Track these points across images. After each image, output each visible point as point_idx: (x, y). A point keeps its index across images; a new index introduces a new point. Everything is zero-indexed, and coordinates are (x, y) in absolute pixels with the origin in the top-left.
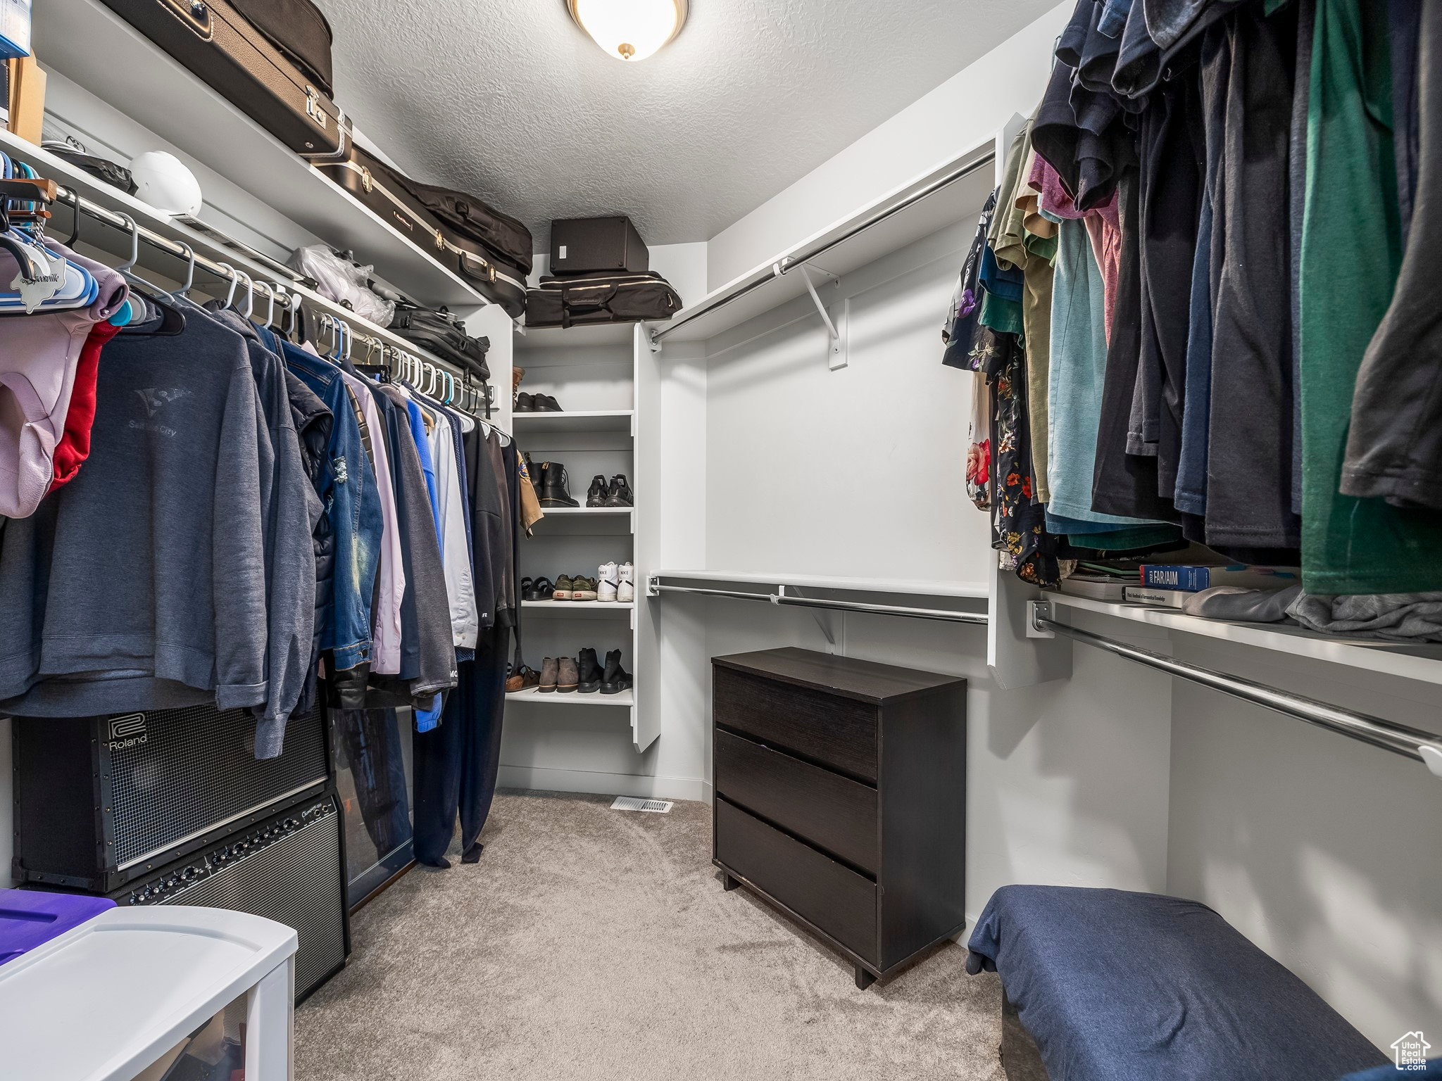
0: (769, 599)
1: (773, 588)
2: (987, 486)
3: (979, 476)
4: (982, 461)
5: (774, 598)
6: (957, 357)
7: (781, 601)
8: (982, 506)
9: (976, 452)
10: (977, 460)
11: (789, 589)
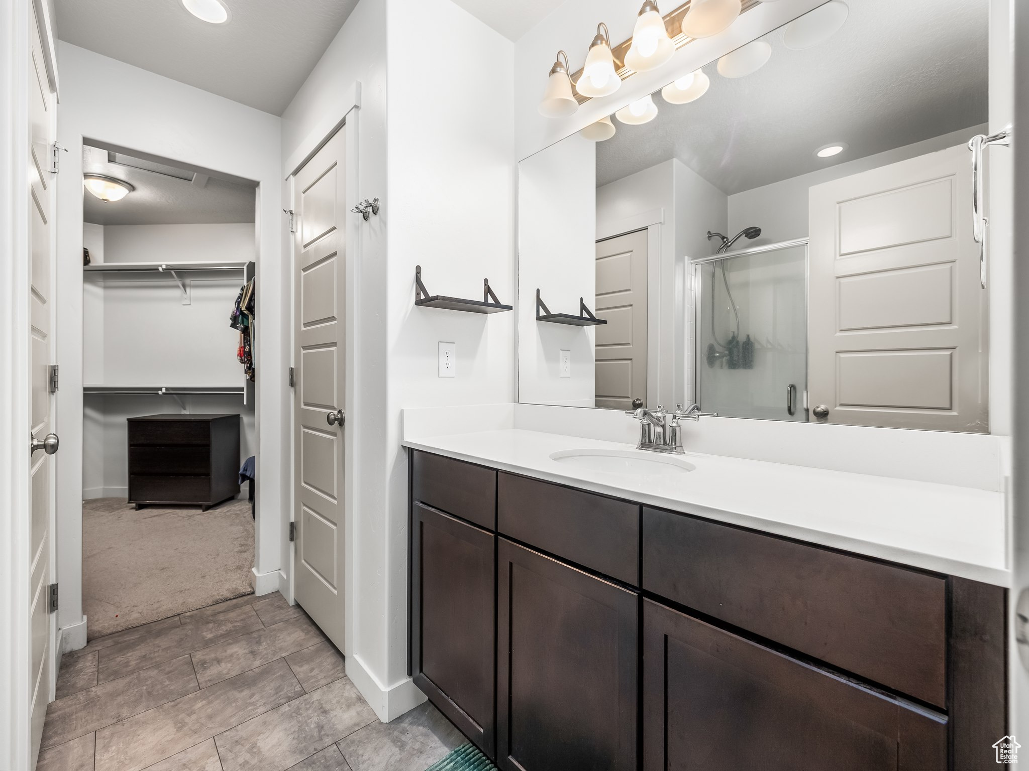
0: (158, 394)
1: (160, 389)
2: (243, 358)
3: (240, 355)
4: (242, 351)
5: (160, 392)
6: (234, 325)
7: (164, 394)
8: (242, 363)
9: (240, 349)
10: (240, 351)
11: (167, 389)
